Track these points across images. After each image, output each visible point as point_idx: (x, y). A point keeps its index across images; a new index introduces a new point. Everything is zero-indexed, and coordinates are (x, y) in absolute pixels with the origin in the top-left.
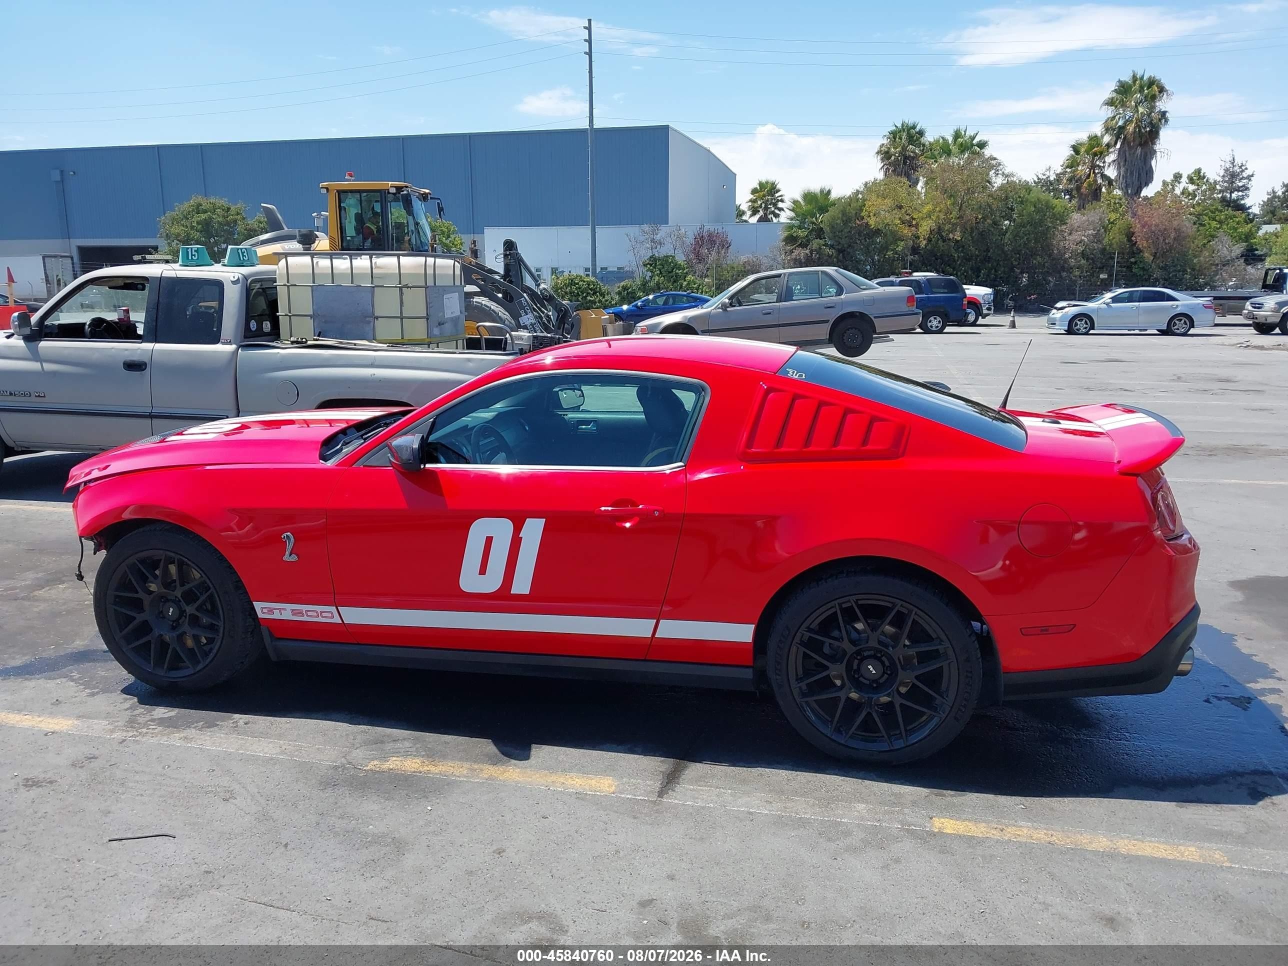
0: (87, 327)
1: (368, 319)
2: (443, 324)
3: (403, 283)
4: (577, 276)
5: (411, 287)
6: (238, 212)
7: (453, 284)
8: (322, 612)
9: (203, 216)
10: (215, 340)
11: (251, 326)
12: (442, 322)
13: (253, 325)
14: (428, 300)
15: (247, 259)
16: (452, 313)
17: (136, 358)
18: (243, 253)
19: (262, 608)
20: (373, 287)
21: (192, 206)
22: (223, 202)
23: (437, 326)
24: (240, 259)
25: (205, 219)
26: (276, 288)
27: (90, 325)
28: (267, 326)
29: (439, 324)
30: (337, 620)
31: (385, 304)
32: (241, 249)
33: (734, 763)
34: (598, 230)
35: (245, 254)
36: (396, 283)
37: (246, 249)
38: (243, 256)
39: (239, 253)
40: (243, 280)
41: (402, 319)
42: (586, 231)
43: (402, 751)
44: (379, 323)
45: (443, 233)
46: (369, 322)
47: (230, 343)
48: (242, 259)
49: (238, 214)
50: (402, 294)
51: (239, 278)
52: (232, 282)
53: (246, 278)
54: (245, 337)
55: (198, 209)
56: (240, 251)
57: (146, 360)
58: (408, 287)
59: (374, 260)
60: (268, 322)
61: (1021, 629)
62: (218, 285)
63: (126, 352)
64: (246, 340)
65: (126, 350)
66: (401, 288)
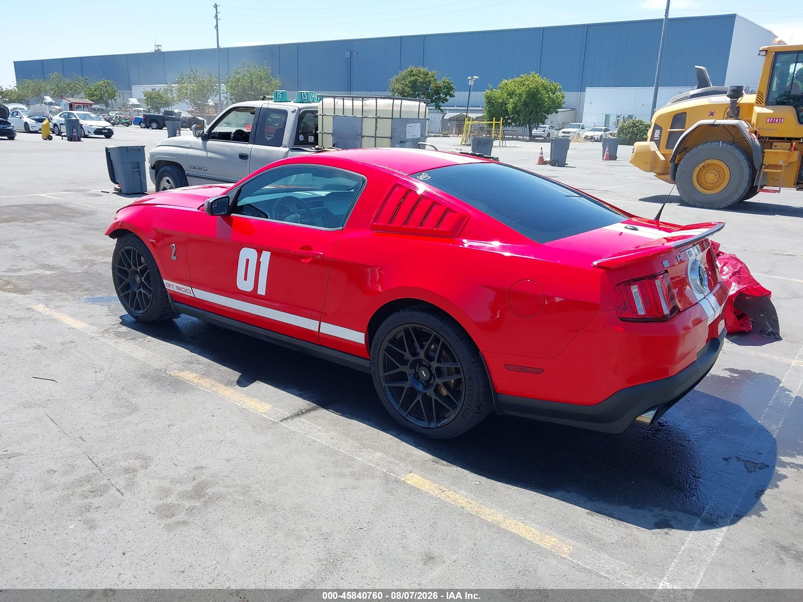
0: (232, 134)
1: (358, 137)
2: (404, 143)
3: (378, 116)
4: (639, 121)
5: (381, 118)
6: (432, 76)
7: (417, 118)
8: (187, 290)
9: (413, 78)
10: (279, 144)
11: (300, 137)
12: (404, 141)
13: (301, 138)
14: (393, 127)
15: (306, 98)
16: (413, 136)
17: (245, 152)
18: (304, 95)
19: (166, 283)
20: (363, 118)
21: (408, 72)
22: (426, 70)
23: (399, 144)
24: (302, 99)
25: (413, 80)
26: (318, 116)
27: (234, 134)
28: (311, 139)
29: (401, 142)
30: (192, 295)
31: (368, 128)
32: (304, 93)
33: (345, 414)
34: (660, 89)
35: (306, 96)
36: (374, 116)
37: (306, 93)
38: (304, 97)
39: (302, 95)
40: (298, 111)
41: (375, 138)
42: (652, 90)
43: (195, 369)
44: (364, 139)
45: (551, 90)
46: (359, 139)
47: (285, 147)
48: (303, 99)
49: (432, 77)
50: (376, 122)
51: (295, 110)
52: (292, 111)
53: (300, 110)
54: (295, 144)
55: (411, 74)
56: (302, 94)
57: (248, 154)
58: (380, 118)
59: (364, 102)
60: (312, 137)
61: (505, 365)
62: (284, 113)
63: (241, 149)
64: (296, 146)
65: (241, 147)
66: (376, 119)
